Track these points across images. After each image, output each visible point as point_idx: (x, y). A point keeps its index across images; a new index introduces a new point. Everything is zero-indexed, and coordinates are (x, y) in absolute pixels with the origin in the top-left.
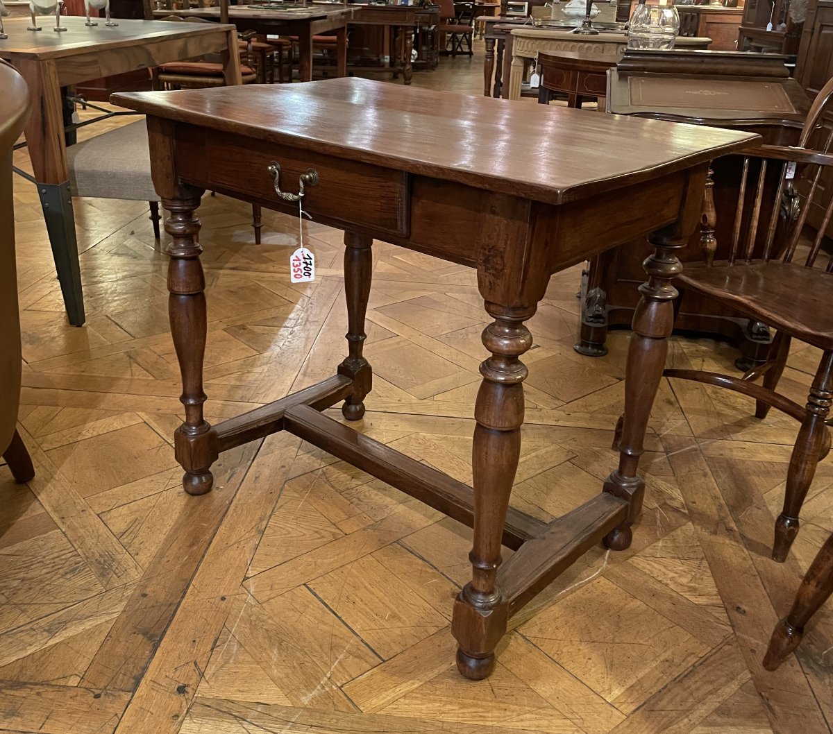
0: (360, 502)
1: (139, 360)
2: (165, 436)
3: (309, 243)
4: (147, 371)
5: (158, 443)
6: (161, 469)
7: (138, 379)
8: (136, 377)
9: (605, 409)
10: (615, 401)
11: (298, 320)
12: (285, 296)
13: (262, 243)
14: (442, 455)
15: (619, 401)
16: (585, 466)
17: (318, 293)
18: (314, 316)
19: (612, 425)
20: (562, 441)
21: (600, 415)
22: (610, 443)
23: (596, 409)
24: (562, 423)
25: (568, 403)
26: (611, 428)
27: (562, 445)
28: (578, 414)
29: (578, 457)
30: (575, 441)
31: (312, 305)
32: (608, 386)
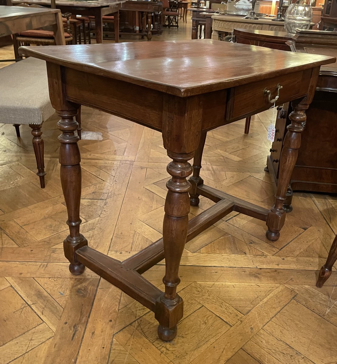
0: (167, 352)
1: (7, 231)
2: (26, 297)
3: (109, 138)
4: (13, 240)
5: (21, 305)
6: (23, 331)
7: (6, 247)
8: (5, 246)
9: (303, 253)
10: (307, 246)
11: (109, 193)
12: (99, 176)
13: (82, 139)
14: (214, 301)
15: (309, 246)
16: (305, 303)
17: (118, 173)
18: (118, 190)
19: (311, 266)
20: (285, 282)
21: (301, 258)
22: (314, 282)
23: (298, 253)
24: (281, 266)
25: (280, 250)
26: (311, 268)
27: (286, 285)
28: (289, 258)
29: (298, 295)
30: (293, 281)
31: (116, 182)
32: (300, 235)
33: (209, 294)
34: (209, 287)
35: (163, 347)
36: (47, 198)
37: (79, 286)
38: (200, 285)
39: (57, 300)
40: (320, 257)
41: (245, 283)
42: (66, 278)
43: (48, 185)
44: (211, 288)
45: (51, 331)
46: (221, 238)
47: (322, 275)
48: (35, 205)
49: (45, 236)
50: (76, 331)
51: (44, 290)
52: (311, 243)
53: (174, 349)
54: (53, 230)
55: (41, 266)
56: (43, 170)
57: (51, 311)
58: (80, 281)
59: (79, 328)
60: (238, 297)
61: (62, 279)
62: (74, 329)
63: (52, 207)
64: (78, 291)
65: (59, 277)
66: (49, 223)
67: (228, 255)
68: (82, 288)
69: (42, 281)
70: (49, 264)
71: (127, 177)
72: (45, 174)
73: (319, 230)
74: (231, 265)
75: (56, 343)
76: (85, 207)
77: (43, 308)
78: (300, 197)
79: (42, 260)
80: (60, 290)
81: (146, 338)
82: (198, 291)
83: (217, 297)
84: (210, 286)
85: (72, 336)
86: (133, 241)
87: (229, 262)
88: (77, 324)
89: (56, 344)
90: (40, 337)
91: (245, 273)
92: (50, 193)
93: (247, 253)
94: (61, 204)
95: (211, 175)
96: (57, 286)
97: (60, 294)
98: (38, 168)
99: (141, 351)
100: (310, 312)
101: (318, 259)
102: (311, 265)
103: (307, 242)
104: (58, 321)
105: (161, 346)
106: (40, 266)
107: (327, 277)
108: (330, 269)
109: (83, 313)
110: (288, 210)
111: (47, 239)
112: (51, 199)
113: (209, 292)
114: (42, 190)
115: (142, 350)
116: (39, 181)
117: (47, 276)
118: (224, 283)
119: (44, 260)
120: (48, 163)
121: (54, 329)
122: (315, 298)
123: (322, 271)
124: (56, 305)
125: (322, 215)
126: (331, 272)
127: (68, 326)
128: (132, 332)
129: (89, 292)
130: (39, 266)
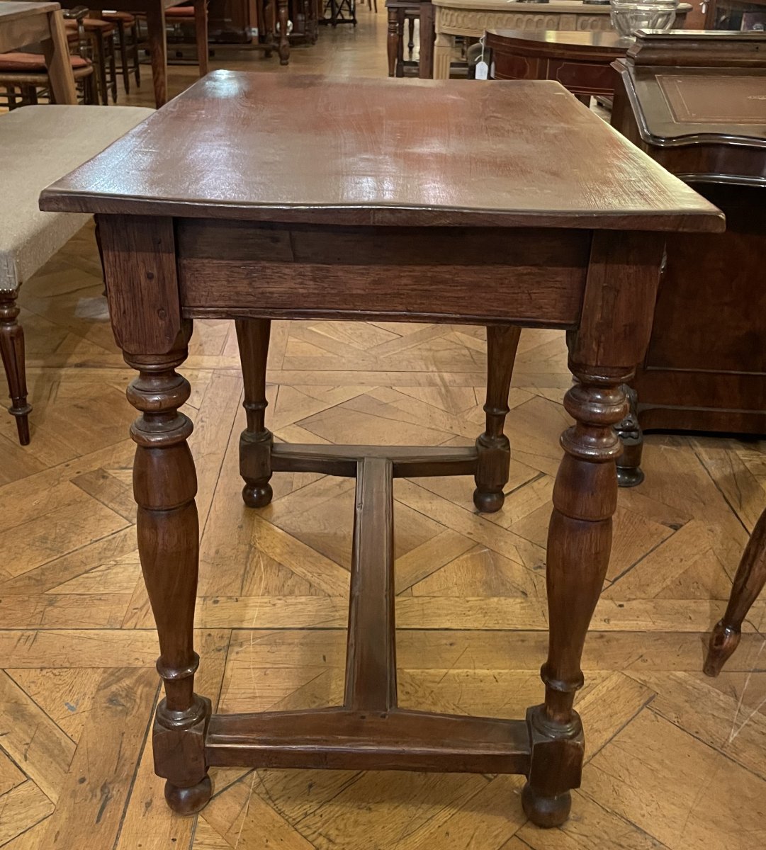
9: (671, 590)
10: (681, 571)
15: (685, 572)
16: (674, 715)
17: (209, 400)
18: (209, 444)
19: (690, 621)
20: (625, 664)
21: (667, 603)
22: (699, 660)
23: (657, 590)
24: (616, 625)
25: (613, 582)
26: (689, 628)
27: (626, 673)
28: (635, 604)
29: (658, 697)
30: (645, 661)
31: (203, 424)
32: (662, 542)
33: (433, 699)
34: (436, 682)
35: (320, 834)
36: (36, 470)
37: (114, 688)
38: (412, 677)
39: (61, 723)
40: (714, 598)
41: (524, 669)
42: (82, 667)
43: (36, 435)
44: (440, 685)
45: (48, 801)
46: (465, 556)
47: (716, 645)
48: (7, 487)
49: (30, 563)
50: (107, 799)
51: (29, 701)
52: (690, 563)
53: (347, 840)
54: (51, 550)
55: (21, 641)
56: (25, 400)
57: (47, 750)
58: (117, 674)
59: (114, 793)
60: (507, 706)
61: (72, 670)
62: (102, 795)
63: (46, 493)
64: (113, 700)
65: (64, 665)
66: (40, 532)
67: (480, 600)
68: (121, 693)
69: (24, 677)
70: (41, 633)
71: (230, 410)
72: (28, 410)
73: (710, 530)
74: (490, 625)
75: (57, 830)
76: (127, 488)
77: (27, 744)
78: (663, 447)
79: (22, 626)
80: (68, 699)
81: (280, 814)
82: (408, 693)
83: (454, 707)
84: (438, 679)
85: (97, 811)
86: (246, 569)
87: (484, 617)
88: (110, 783)
89: (58, 832)
90: (20, 816)
91: (524, 644)
92: (42, 456)
93: (528, 593)
94: (68, 482)
95: (439, 398)
96: (61, 687)
97: (66, 707)
98: (12, 396)
99: (267, 846)
100: (687, 738)
101: (708, 604)
102: (690, 618)
103: (682, 560)
104: (64, 775)
105: (315, 832)
106: (19, 640)
107: (730, 648)
108: (737, 630)
109: (124, 755)
110: (634, 480)
111: (35, 572)
112: (44, 472)
113: (433, 694)
114: (23, 449)
115: (269, 843)
116: (16, 428)
117: (37, 664)
118: (471, 672)
119: (28, 625)
120: (37, 381)
121: (54, 796)
122: (701, 704)
123: (716, 635)
124: (58, 736)
125: (721, 490)
126: (738, 636)
127: (88, 787)
128: (245, 800)
129: (138, 701)
130: (16, 640)
